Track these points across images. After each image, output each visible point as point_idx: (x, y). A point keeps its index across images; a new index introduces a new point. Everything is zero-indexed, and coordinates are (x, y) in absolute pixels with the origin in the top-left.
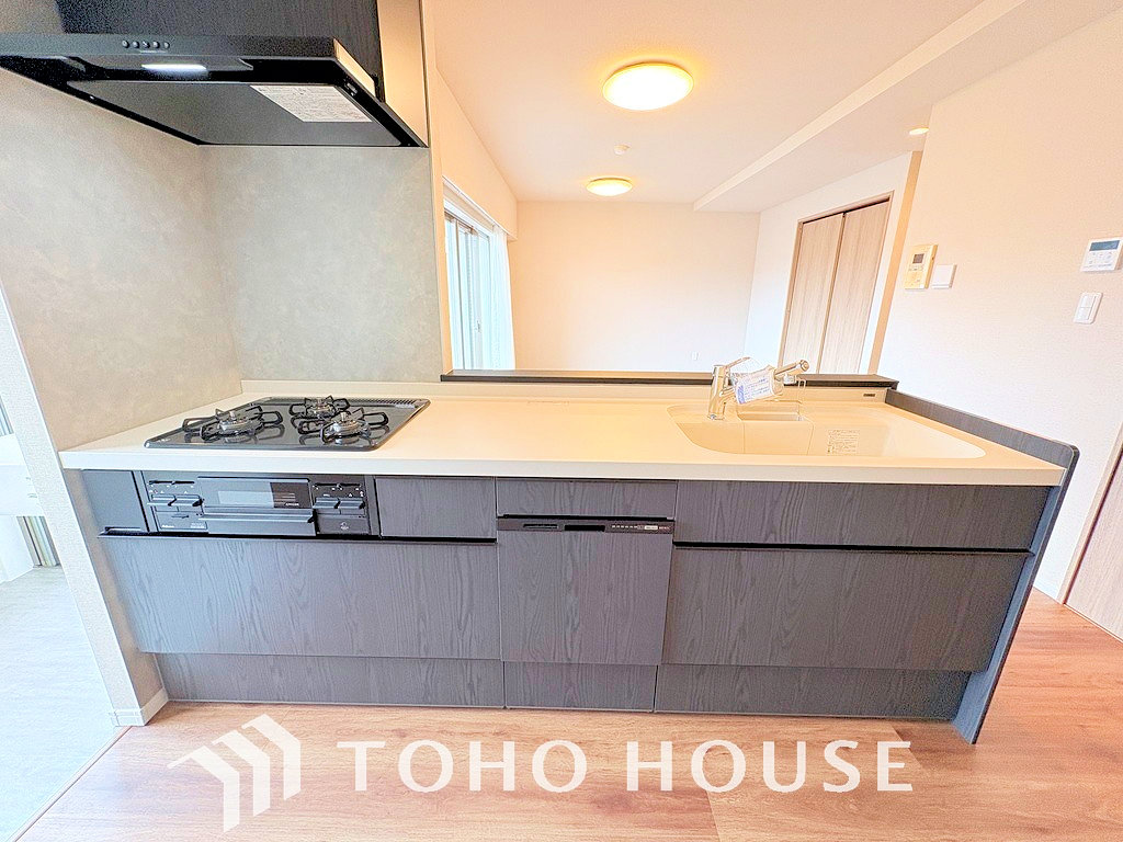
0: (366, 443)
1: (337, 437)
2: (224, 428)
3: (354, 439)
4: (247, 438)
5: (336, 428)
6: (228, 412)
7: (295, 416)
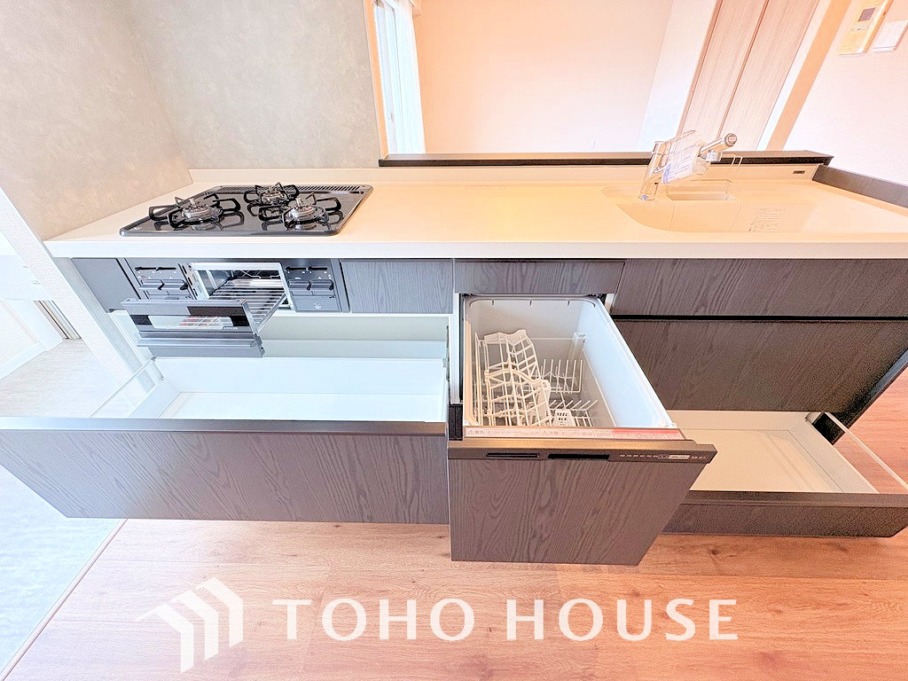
0: (326, 228)
1: (296, 223)
2: (189, 215)
3: (313, 225)
4: (212, 226)
5: (295, 214)
6: (188, 201)
7: (251, 204)
